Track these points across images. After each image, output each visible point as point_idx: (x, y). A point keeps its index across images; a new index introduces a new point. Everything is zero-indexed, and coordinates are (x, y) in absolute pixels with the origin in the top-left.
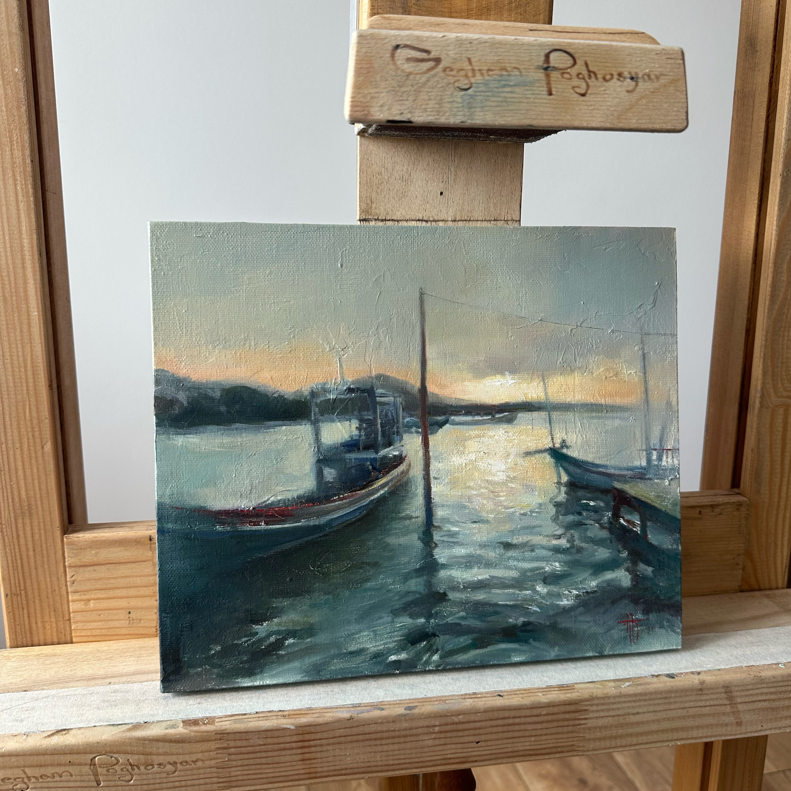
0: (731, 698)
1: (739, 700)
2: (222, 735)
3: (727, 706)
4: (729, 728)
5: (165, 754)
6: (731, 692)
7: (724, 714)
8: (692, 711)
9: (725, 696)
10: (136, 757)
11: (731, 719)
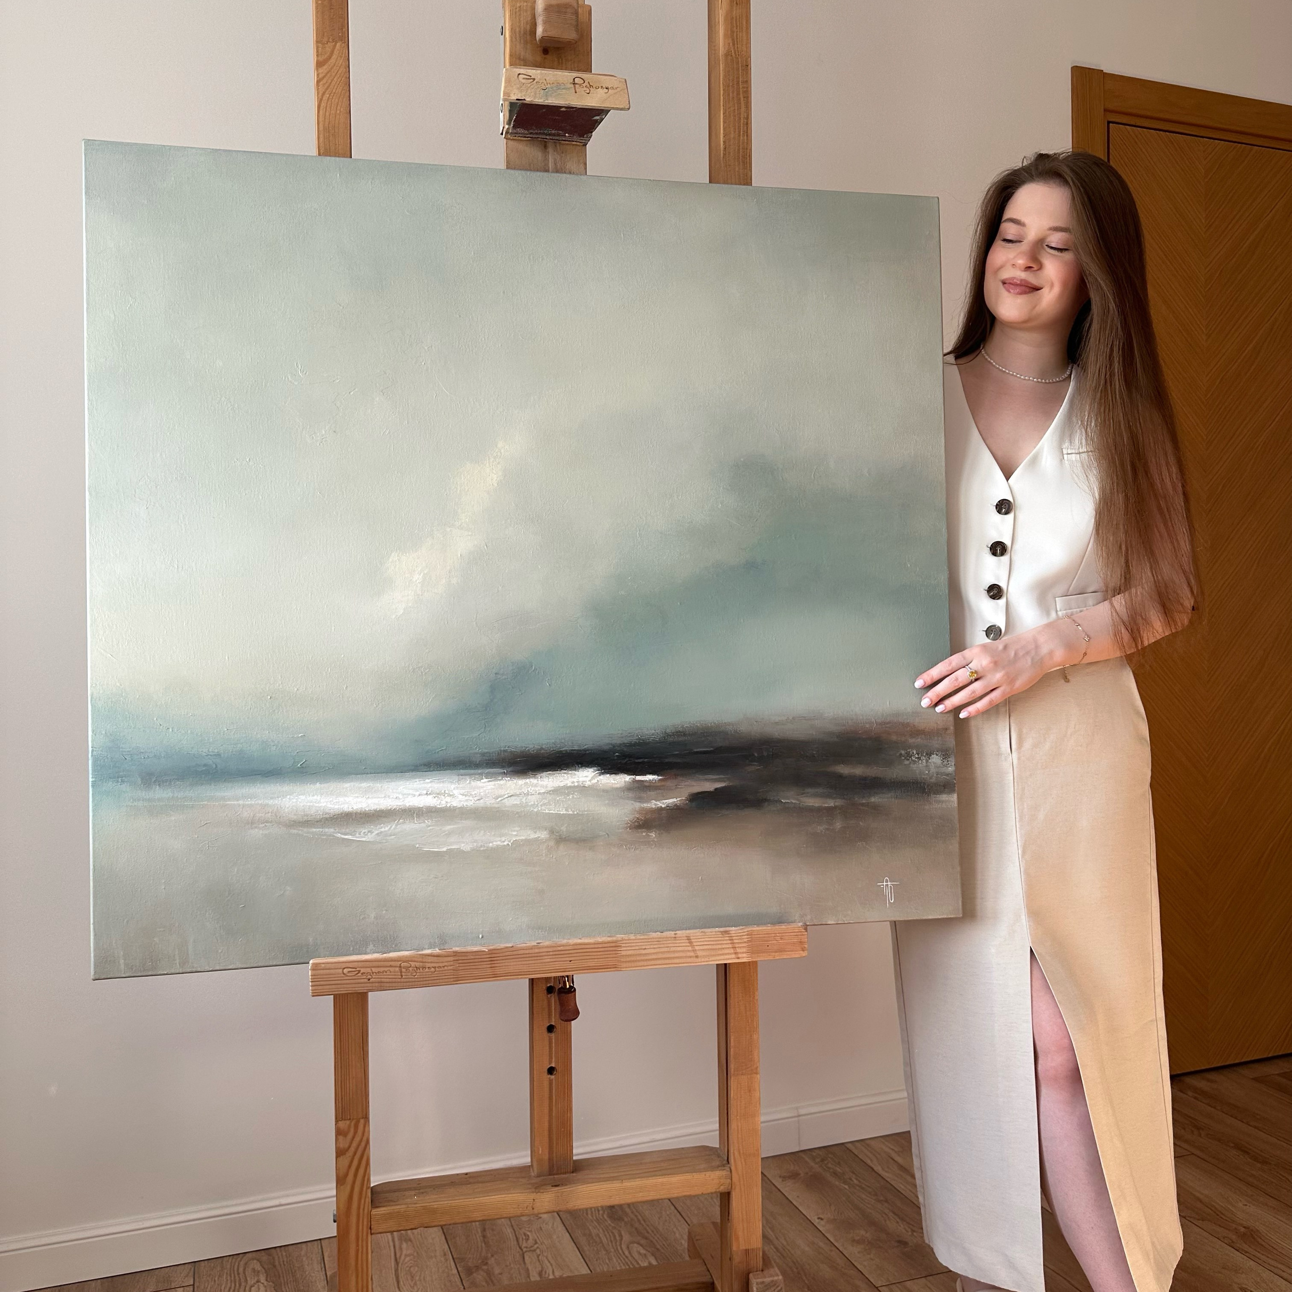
0: (691, 943)
1: (695, 944)
2: (456, 953)
4: (692, 959)
5: (431, 962)
7: (689, 951)
8: (672, 949)
9: (687, 941)
10: (418, 964)
11: (692, 954)
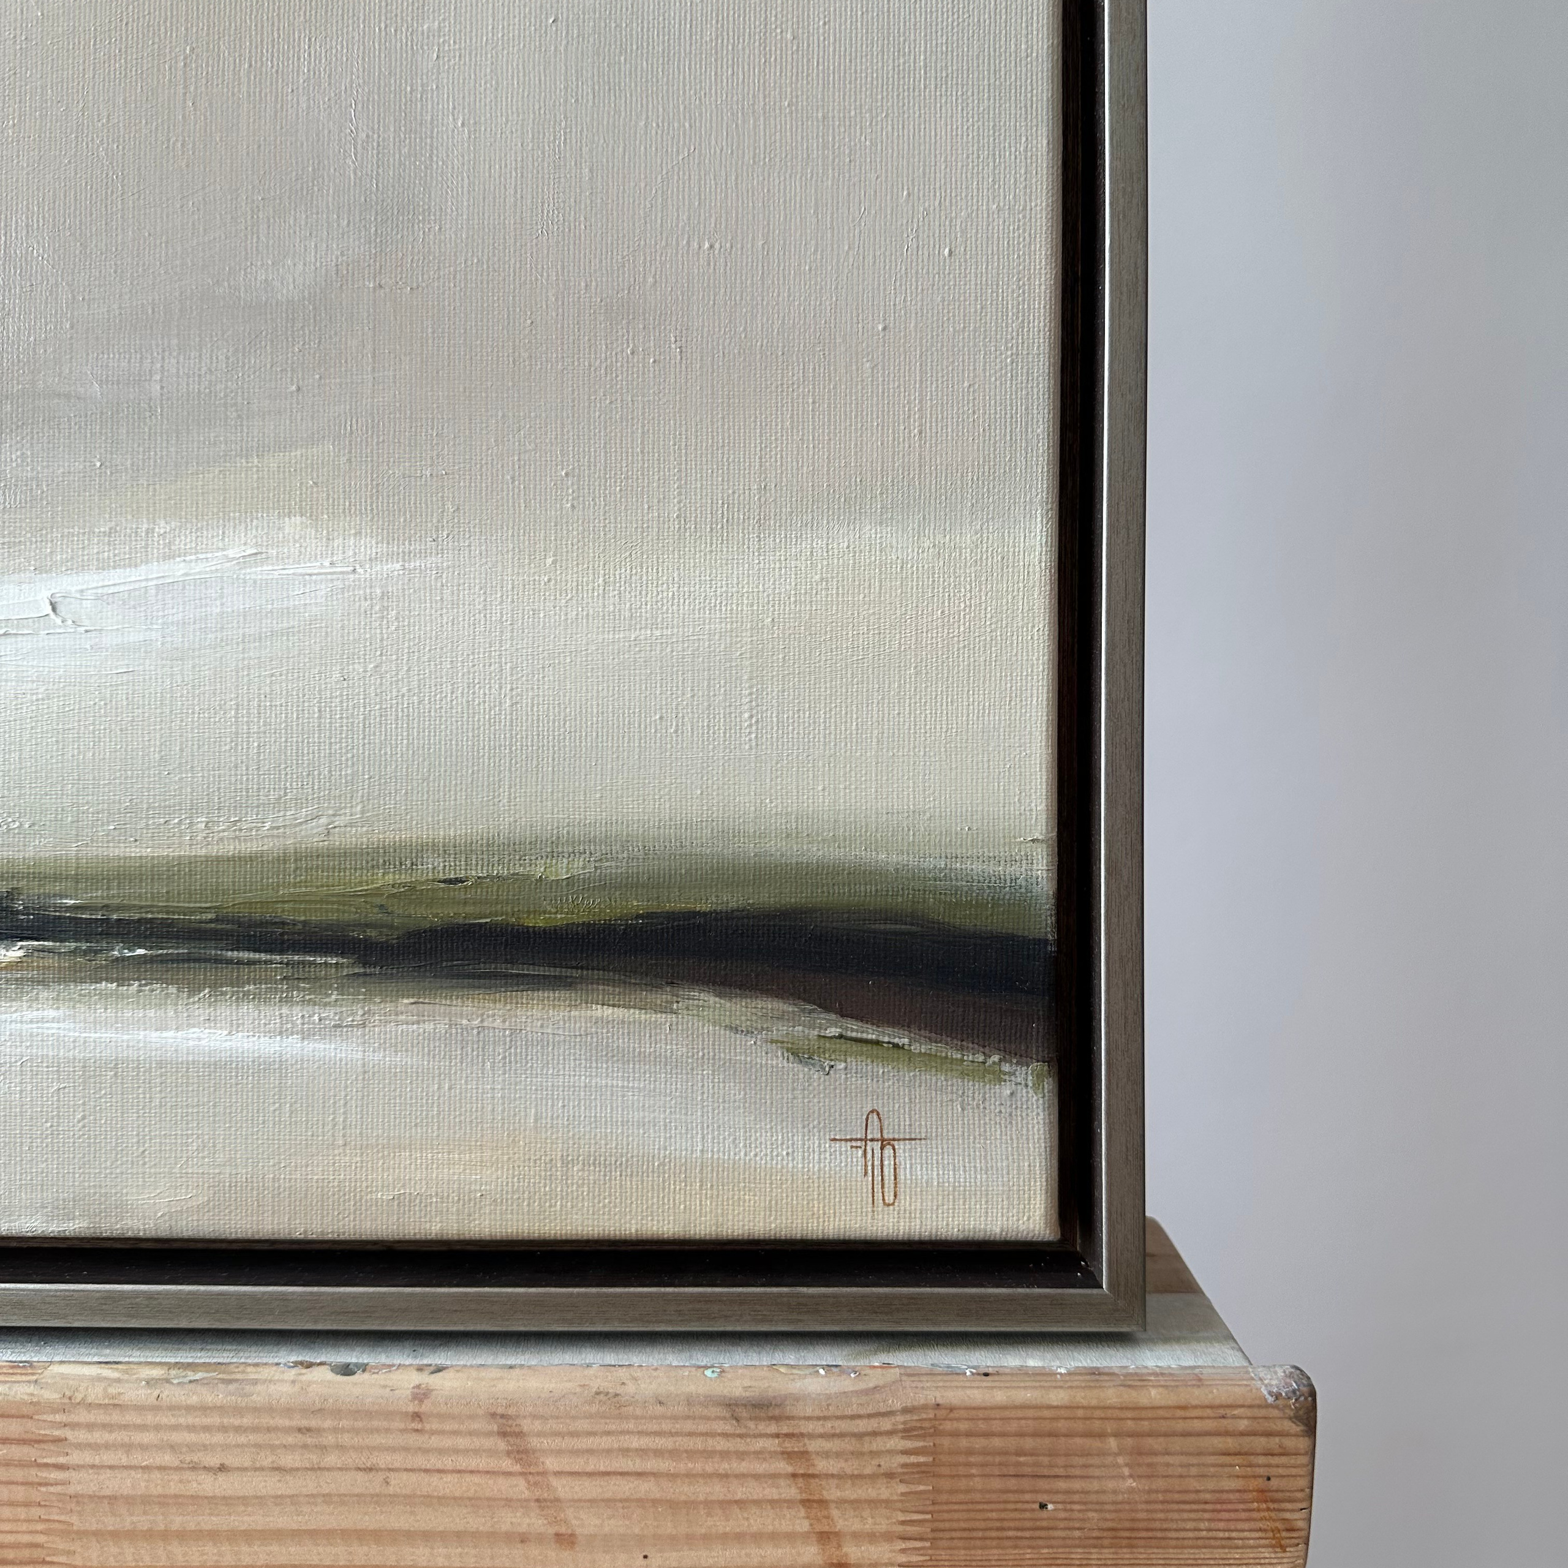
3: (514, 1481)
6: (520, 1434)
